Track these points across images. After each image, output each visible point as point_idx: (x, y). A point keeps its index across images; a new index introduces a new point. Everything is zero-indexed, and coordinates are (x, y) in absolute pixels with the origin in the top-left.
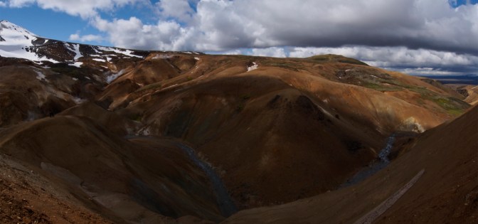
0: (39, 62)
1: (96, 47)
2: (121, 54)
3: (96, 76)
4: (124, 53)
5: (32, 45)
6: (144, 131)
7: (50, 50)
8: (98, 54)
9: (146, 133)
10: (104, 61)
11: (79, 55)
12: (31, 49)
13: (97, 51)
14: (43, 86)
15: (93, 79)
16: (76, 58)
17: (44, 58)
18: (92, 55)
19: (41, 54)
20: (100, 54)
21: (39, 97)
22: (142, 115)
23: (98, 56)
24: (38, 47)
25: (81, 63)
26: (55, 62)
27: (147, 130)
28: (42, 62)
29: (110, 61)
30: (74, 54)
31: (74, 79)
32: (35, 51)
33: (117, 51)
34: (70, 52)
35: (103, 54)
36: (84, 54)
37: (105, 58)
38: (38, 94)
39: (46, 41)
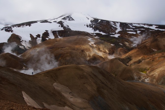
0: (94, 34)
1: (131, 24)
2: (149, 28)
3: (127, 43)
4: (151, 27)
5: (91, 23)
6: (145, 80)
7: (101, 27)
8: (132, 28)
9: (146, 81)
10: (135, 33)
11: (119, 29)
12: (90, 26)
13: (131, 27)
14: (91, 49)
15: (125, 45)
16: (117, 31)
17: (97, 32)
18: (128, 30)
19: (95, 29)
20: (133, 29)
21: (88, 55)
22: (148, 70)
23: (132, 30)
24: (94, 24)
25: (119, 35)
26: (103, 34)
27: (148, 79)
28: (95, 34)
29: (139, 33)
30: (116, 29)
31: (112, 45)
32: (92, 27)
33: (146, 26)
34: (114, 27)
35: (135, 29)
36: (123, 29)
37: (136, 31)
38: (87, 53)
39: (99, 21)
